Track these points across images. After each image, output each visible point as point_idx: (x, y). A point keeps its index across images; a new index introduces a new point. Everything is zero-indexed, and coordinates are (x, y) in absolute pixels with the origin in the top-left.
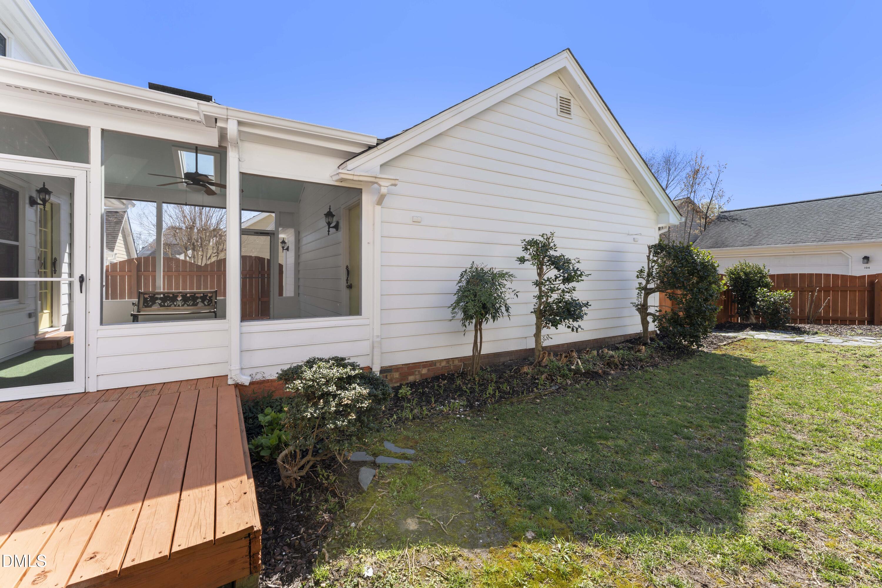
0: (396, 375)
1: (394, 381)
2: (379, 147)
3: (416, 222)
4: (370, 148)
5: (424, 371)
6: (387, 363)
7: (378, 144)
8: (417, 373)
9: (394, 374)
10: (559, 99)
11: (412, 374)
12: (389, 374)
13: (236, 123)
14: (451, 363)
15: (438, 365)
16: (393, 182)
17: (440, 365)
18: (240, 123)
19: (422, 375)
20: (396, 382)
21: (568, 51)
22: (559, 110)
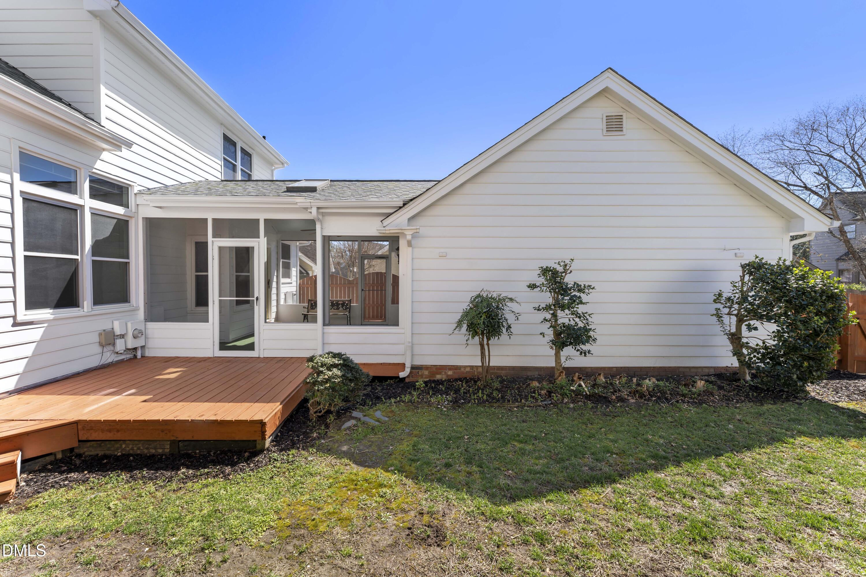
0: (426, 373)
1: (424, 377)
2: (406, 206)
3: (443, 256)
4: (400, 208)
5: (450, 373)
6: (418, 362)
7: (404, 205)
8: (443, 373)
9: (425, 371)
10: (605, 118)
11: (440, 373)
12: (420, 371)
13: (316, 208)
14: (475, 369)
15: (462, 369)
16: (415, 231)
17: (465, 370)
18: (318, 208)
19: (448, 376)
20: (425, 378)
21: (609, 70)
22: (605, 130)
